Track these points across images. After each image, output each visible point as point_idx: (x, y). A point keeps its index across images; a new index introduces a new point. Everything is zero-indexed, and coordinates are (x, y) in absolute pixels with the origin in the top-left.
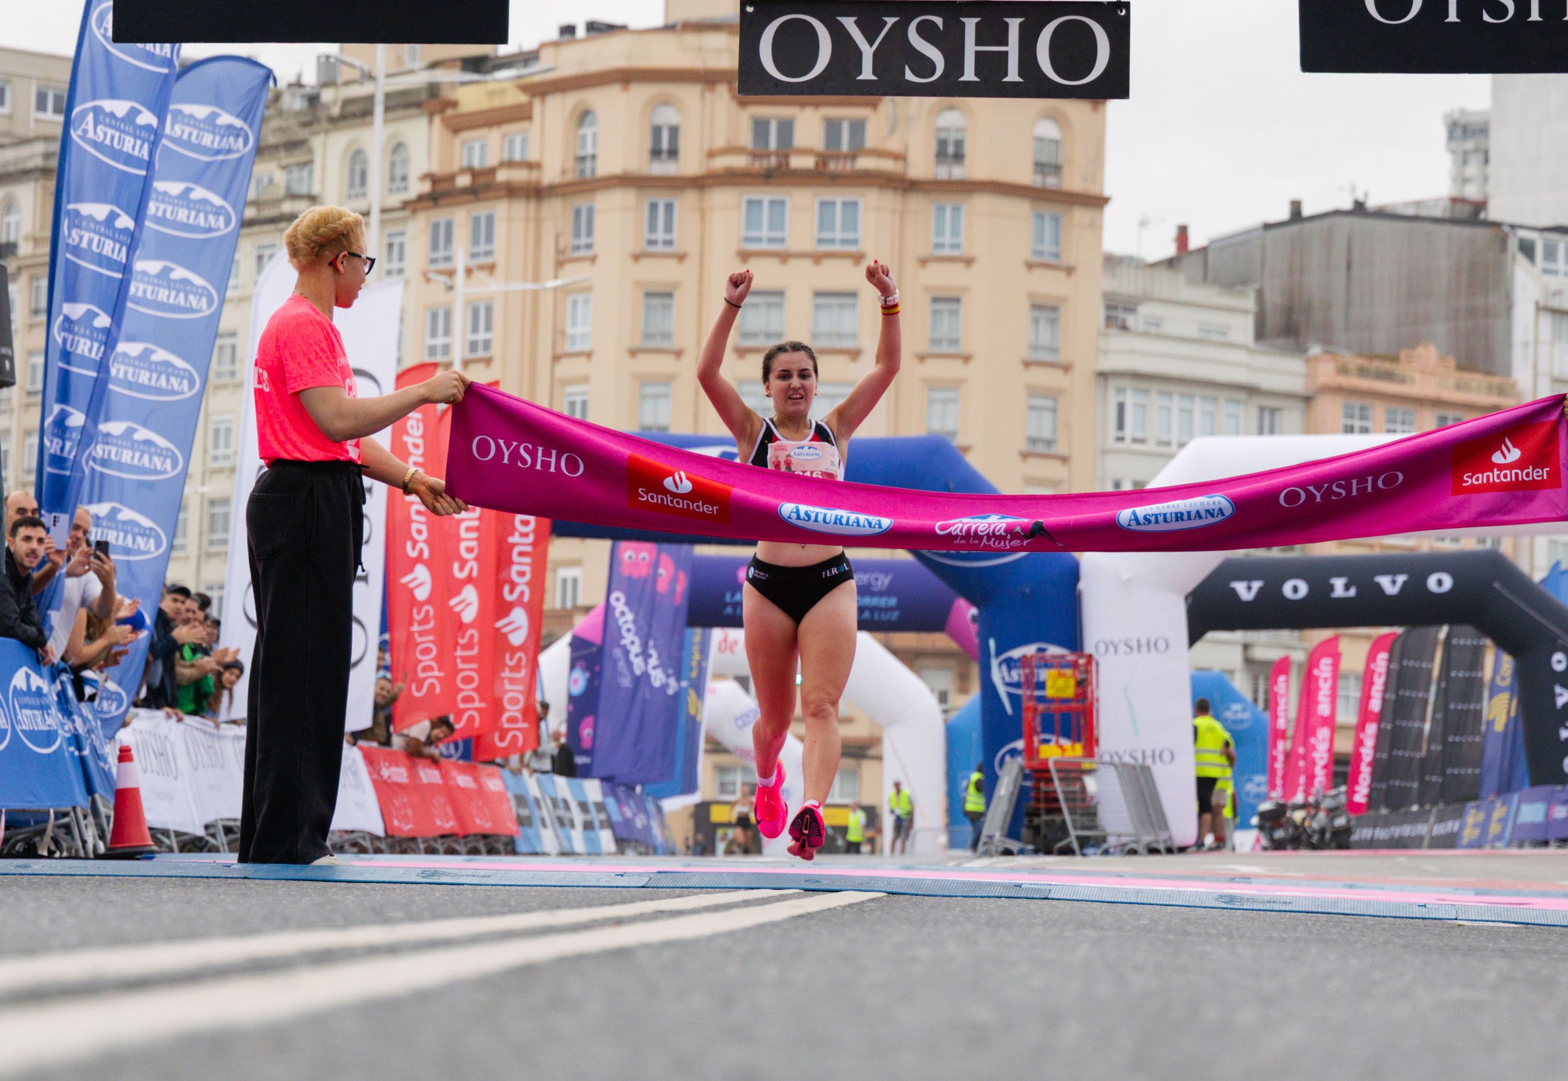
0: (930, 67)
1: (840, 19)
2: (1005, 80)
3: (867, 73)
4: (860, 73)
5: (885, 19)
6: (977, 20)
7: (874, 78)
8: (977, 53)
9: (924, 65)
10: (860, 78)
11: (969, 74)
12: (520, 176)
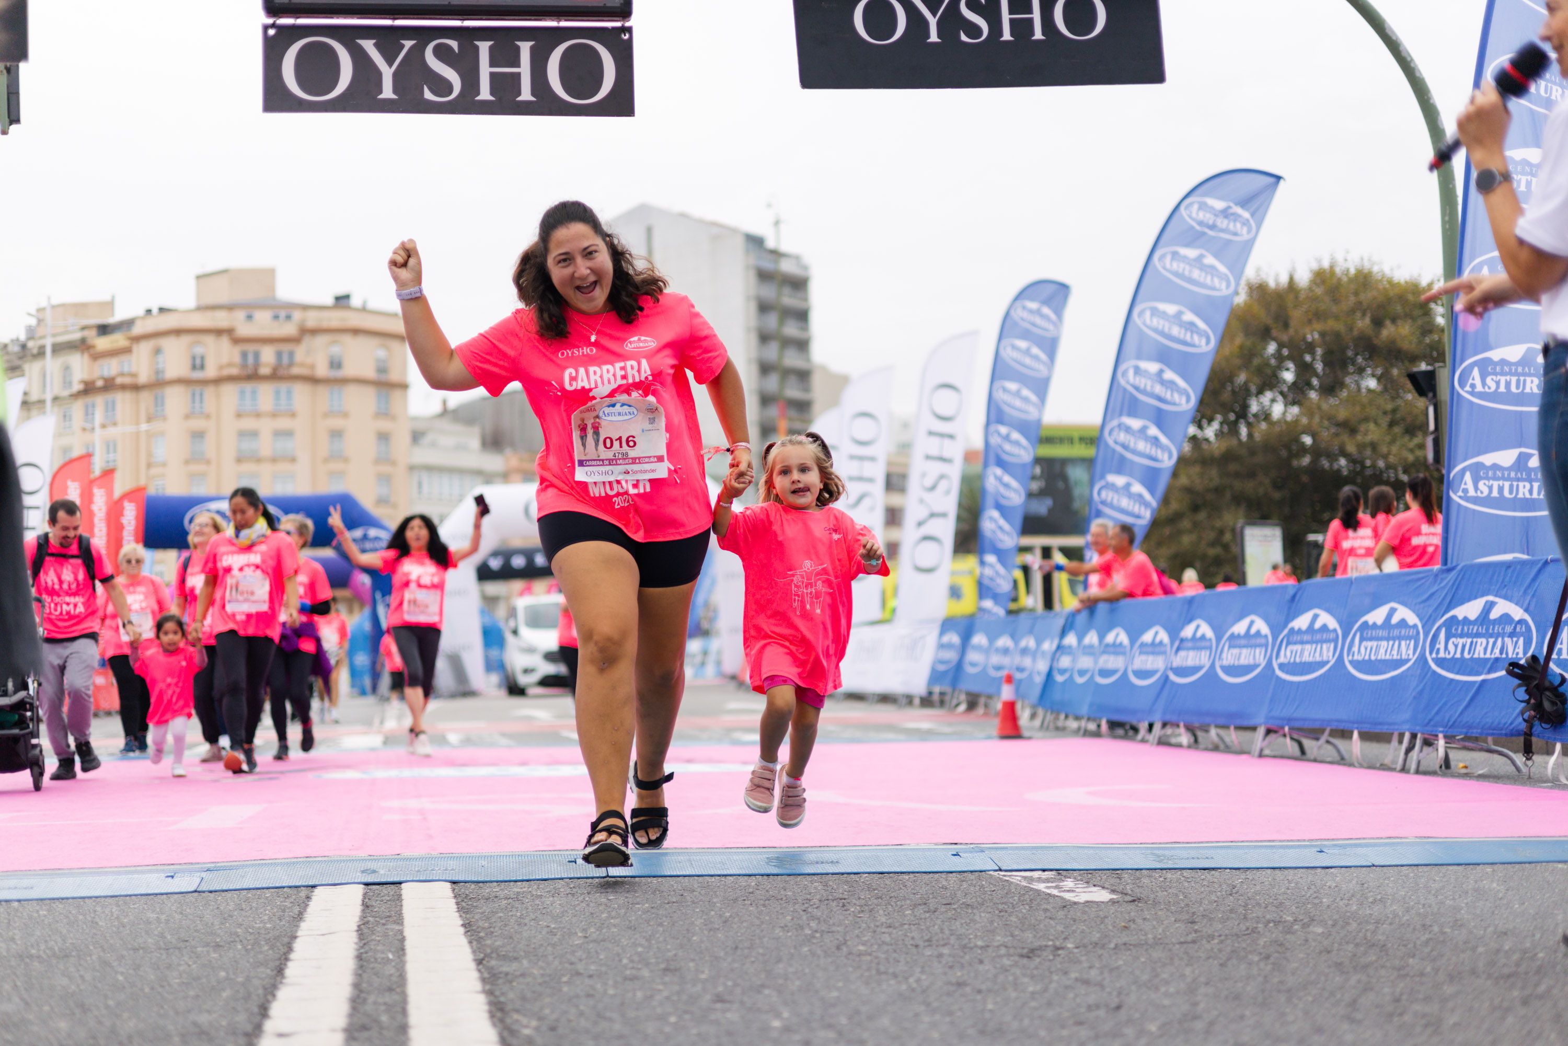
0: (449, 88)
1: (359, 41)
2: (519, 99)
3: (388, 92)
4: (381, 92)
5: (403, 42)
6: (491, 43)
7: (394, 97)
8: (493, 76)
9: (442, 86)
10: (381, 97)
11: (485, 94)
12: (127, 380)
